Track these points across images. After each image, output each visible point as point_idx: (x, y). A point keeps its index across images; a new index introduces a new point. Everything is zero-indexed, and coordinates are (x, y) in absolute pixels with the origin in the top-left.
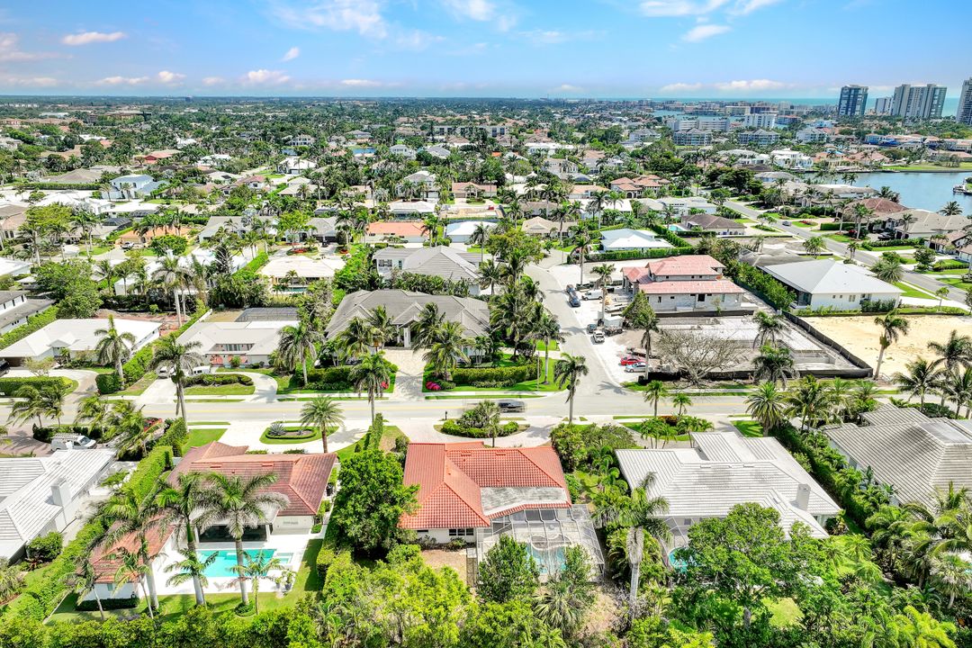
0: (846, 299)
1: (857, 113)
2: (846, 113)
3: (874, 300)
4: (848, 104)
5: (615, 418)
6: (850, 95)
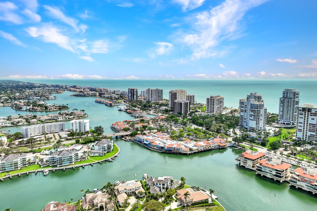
2: (131, 98)
6: (131, 92)
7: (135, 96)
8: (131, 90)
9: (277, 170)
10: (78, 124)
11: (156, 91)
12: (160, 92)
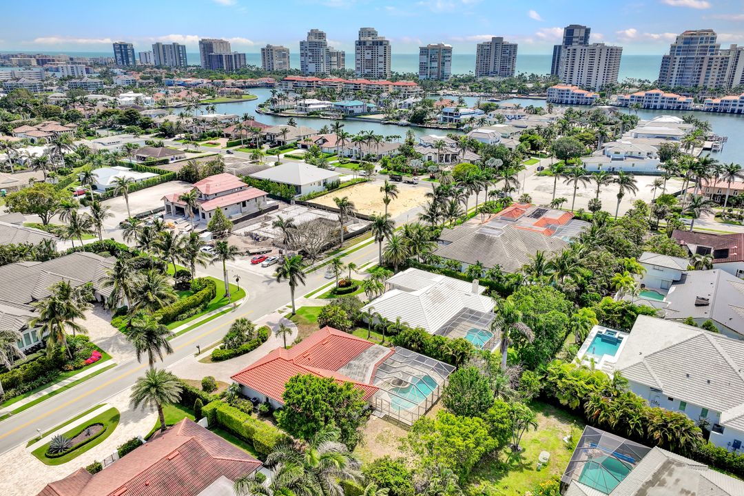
0: (317, 184)
1: (131, 63)
2: (123, 64)
3: (329, 182)
4: (122, 56)
5: (307, 297)
6: (121, 50)
7: (130, 59)
8: (120, 45)
9: (308, 82)
10: (70, 69)
11: (173, 47)
12: (181, 49)
